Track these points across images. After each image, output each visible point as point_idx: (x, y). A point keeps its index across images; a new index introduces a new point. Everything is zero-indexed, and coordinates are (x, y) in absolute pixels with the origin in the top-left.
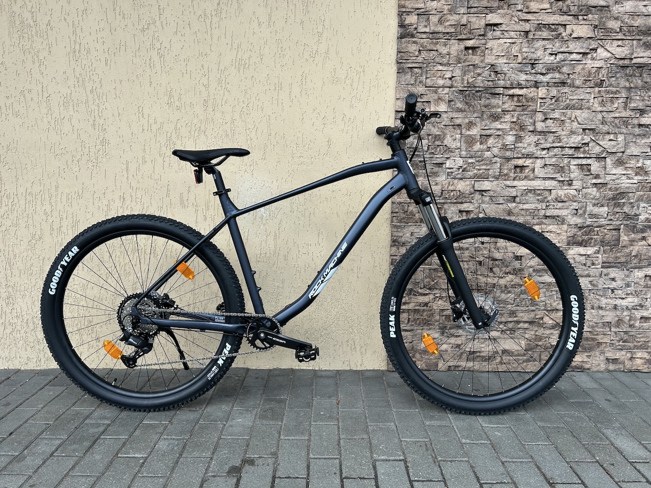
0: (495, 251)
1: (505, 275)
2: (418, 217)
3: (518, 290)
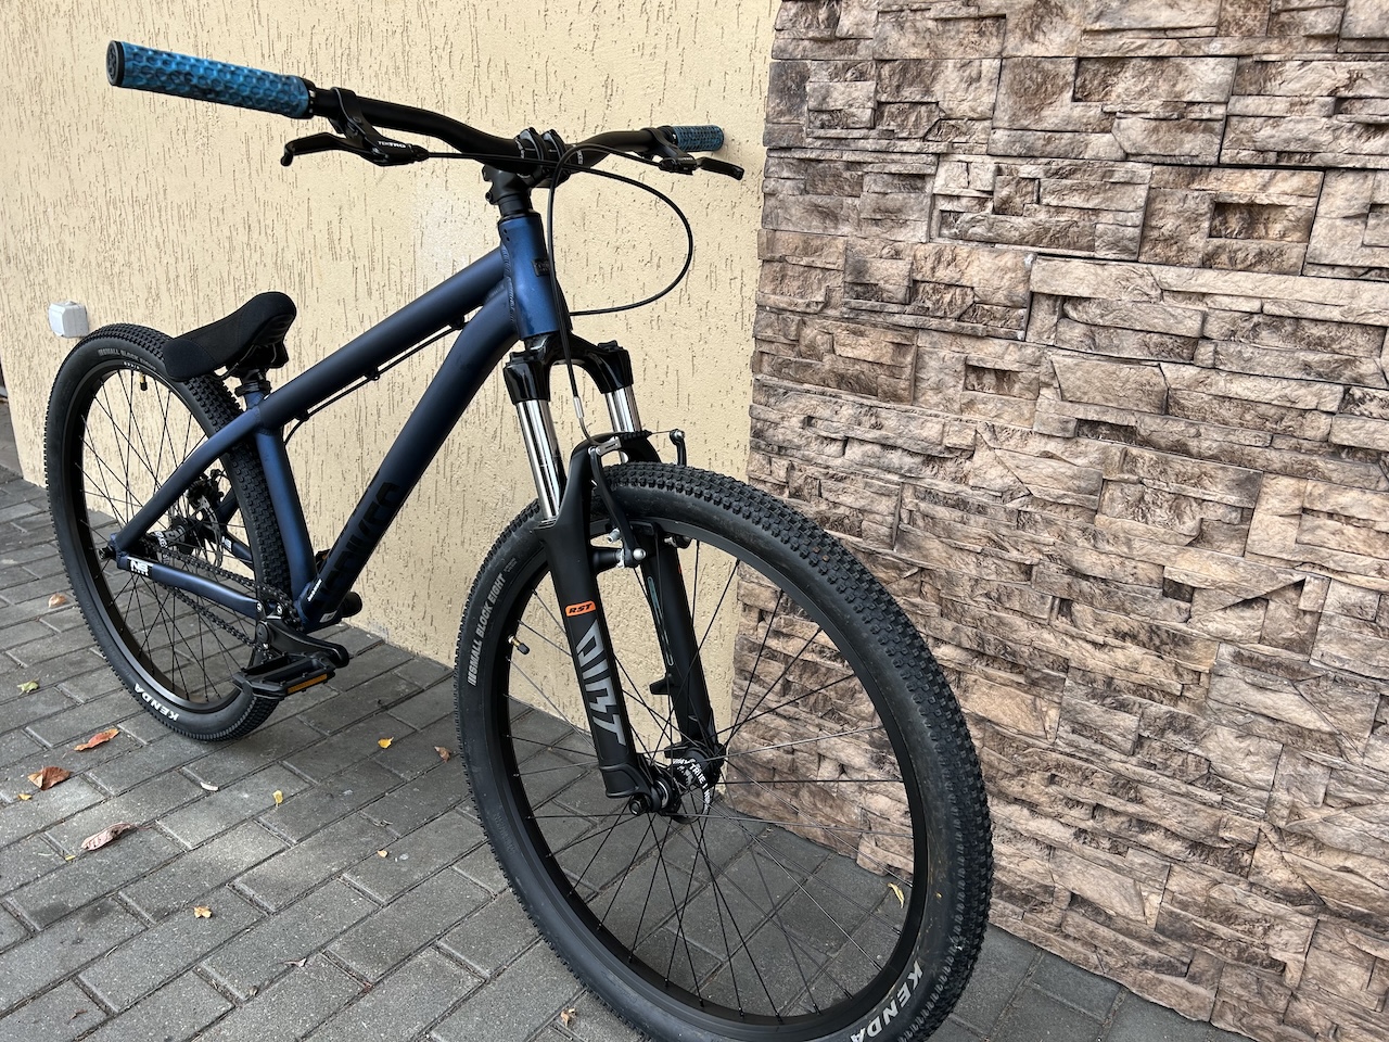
1: (1113, 644)
3: (1160, 709)
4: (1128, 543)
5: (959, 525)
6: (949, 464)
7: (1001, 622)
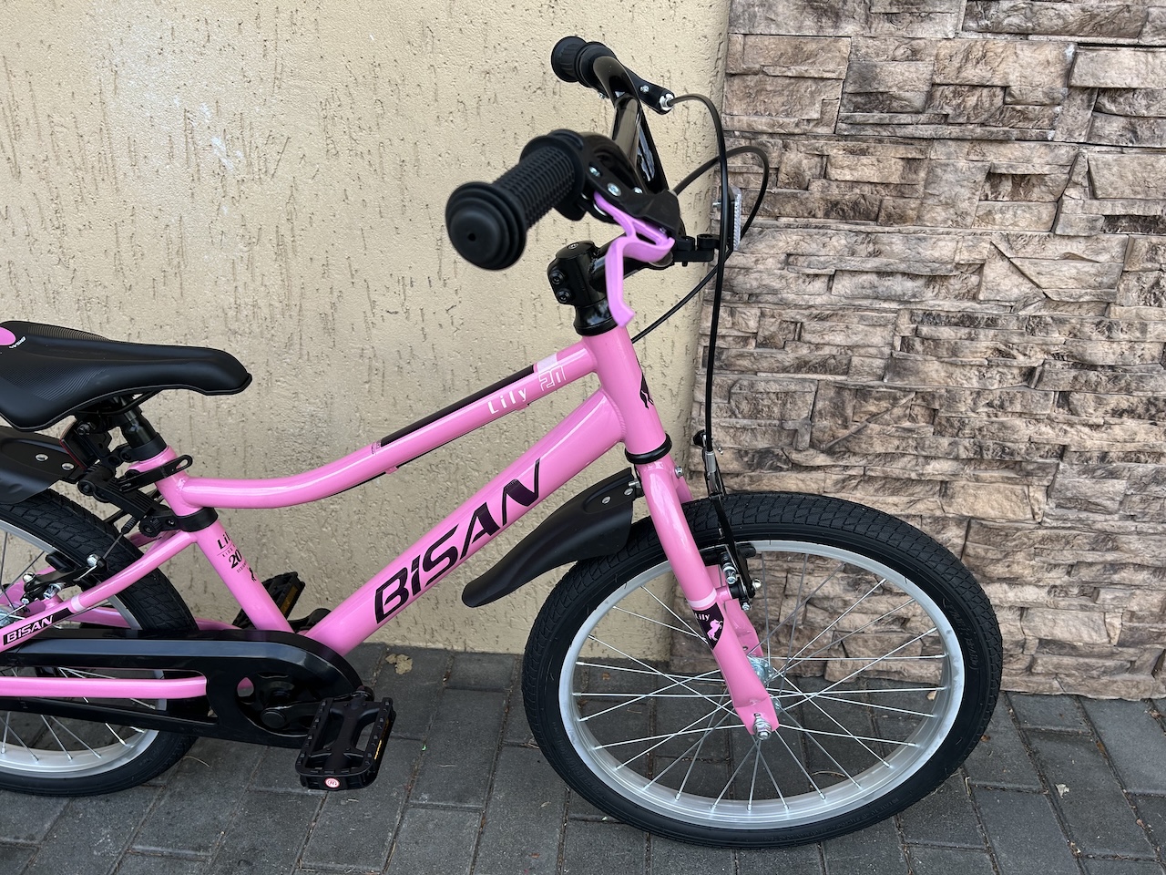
0: (1095, 335)
1: (1111, 422)
2: (818, 195)
3: (1145, 468)
4: (1144, 329)
5: (967, 342)
6: (952, 281)
7: (1003, 426)
